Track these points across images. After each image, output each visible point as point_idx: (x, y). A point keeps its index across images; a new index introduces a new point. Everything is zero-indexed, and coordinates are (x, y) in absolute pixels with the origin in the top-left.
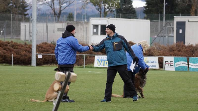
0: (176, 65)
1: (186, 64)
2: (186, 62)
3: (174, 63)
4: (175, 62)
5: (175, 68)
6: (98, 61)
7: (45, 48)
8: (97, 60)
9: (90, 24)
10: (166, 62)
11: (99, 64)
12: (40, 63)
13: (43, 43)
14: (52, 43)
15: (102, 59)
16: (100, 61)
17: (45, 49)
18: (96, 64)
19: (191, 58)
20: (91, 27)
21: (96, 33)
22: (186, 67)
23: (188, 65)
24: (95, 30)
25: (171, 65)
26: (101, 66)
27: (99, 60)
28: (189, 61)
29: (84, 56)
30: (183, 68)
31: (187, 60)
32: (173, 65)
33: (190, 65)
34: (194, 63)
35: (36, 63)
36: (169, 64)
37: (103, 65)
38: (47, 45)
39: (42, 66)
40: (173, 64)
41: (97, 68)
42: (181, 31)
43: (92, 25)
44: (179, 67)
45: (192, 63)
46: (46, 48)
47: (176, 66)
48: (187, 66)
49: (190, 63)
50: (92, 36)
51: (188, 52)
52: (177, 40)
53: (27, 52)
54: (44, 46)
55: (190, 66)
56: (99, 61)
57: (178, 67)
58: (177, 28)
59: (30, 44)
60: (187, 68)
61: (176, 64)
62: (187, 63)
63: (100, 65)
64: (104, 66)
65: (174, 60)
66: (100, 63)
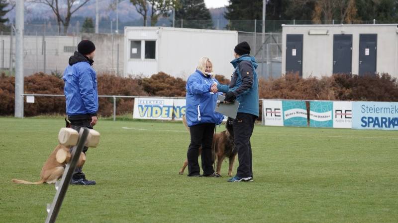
0: (286, 115)
1: (304, 113)
2: (304, 109)
3: (281, 111)
4: (284, 110)
5: (285, 122)
6: (140, 108)
7: (39, 84)
8: (139, 106)
9: (125, 39)
10: (268, 110)
11: (142, 114)
12: (30, 111)
13: (36, 75)
14: (53, 74)
15: (148, 104)
16: (145, 109)
17: (41, 86)
18: (137, 114)
19: (314, 103)
20: (127, 45)
21: (137, 56)
22: (304, 118)
23: (308, 114)
24: (135, 51)
25: (276, 116)
26: (145, 118)
27: (141, 106)
28: (311, 108)
29: (115, 98)
30: (298, 122)
31: (305, 106)
32: (280, 116)
33: (312, 115)
34: (319, 111)
35: (24, 111)
36: (273, 114)
37: (149, 115)
38: (44, 77)
39: (35, 117)
40: (279, 113)
41: (139, 120)
42: (294, 52)
43: (129, 40)
44: (292, 118)
45: (316, 111)
46: (43, 83)
47: (286, 118)
48: (306, 116)
49: (311, 112)
50: (129, 60)
51: (308, 91)
52: (287, 69)
53: (7, 90)
54: (39, 80)
55: (311, 117)
56: (142, 109)
57: (289, 119)
58: (287, 46)
59: (12, 75)
60: (307, 121)
61: (286, 112)
62: (306, 111)
63: (144, 115)
64: (151, 118)
65: (283, 105)
66: (144, 112)
